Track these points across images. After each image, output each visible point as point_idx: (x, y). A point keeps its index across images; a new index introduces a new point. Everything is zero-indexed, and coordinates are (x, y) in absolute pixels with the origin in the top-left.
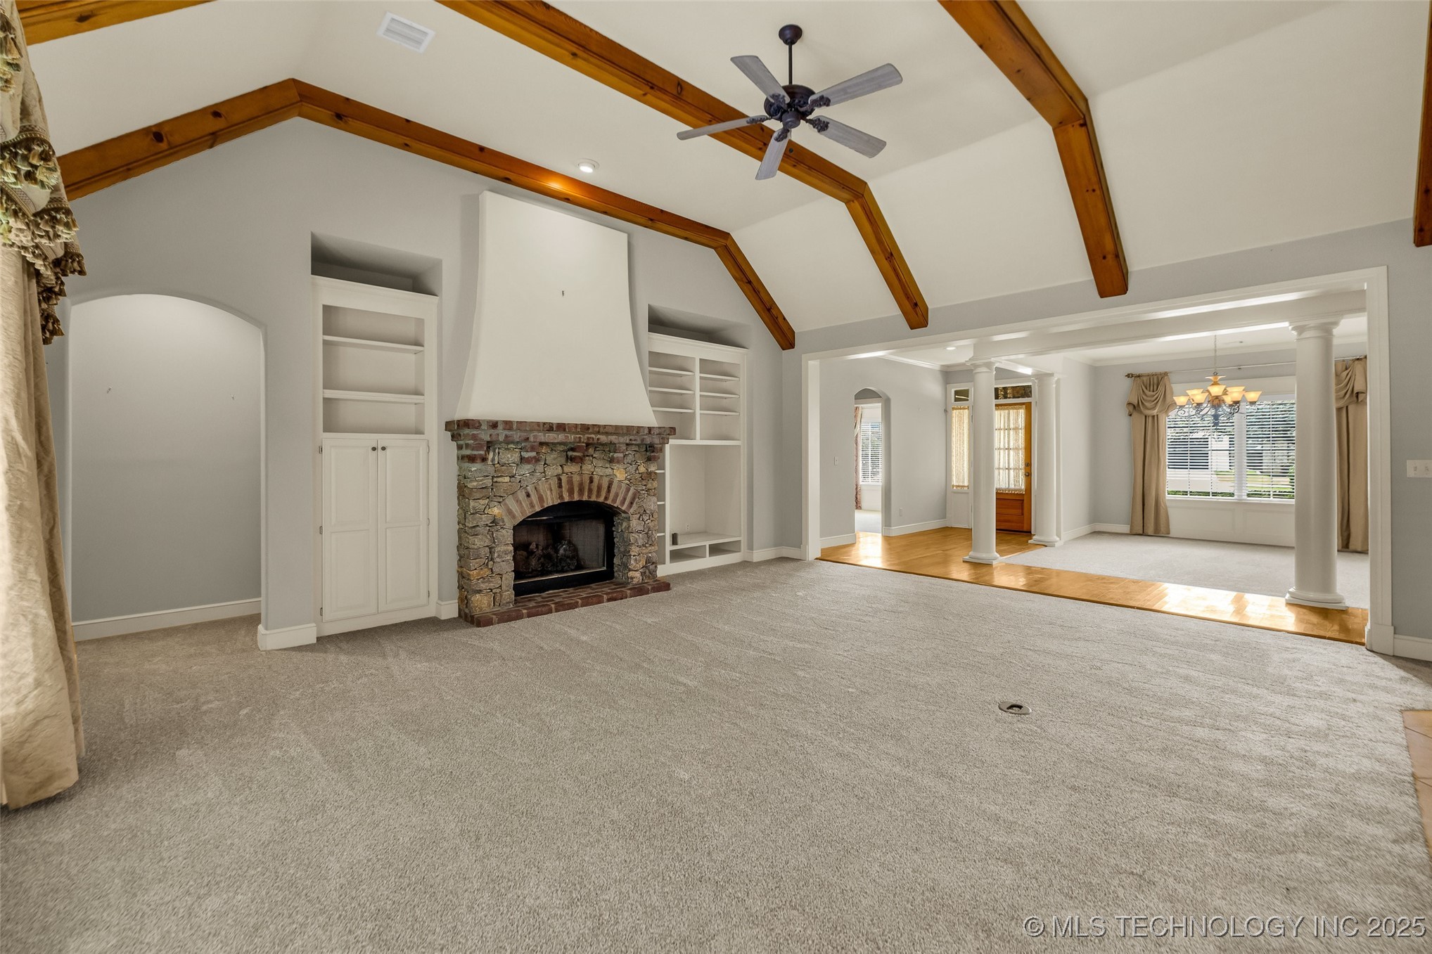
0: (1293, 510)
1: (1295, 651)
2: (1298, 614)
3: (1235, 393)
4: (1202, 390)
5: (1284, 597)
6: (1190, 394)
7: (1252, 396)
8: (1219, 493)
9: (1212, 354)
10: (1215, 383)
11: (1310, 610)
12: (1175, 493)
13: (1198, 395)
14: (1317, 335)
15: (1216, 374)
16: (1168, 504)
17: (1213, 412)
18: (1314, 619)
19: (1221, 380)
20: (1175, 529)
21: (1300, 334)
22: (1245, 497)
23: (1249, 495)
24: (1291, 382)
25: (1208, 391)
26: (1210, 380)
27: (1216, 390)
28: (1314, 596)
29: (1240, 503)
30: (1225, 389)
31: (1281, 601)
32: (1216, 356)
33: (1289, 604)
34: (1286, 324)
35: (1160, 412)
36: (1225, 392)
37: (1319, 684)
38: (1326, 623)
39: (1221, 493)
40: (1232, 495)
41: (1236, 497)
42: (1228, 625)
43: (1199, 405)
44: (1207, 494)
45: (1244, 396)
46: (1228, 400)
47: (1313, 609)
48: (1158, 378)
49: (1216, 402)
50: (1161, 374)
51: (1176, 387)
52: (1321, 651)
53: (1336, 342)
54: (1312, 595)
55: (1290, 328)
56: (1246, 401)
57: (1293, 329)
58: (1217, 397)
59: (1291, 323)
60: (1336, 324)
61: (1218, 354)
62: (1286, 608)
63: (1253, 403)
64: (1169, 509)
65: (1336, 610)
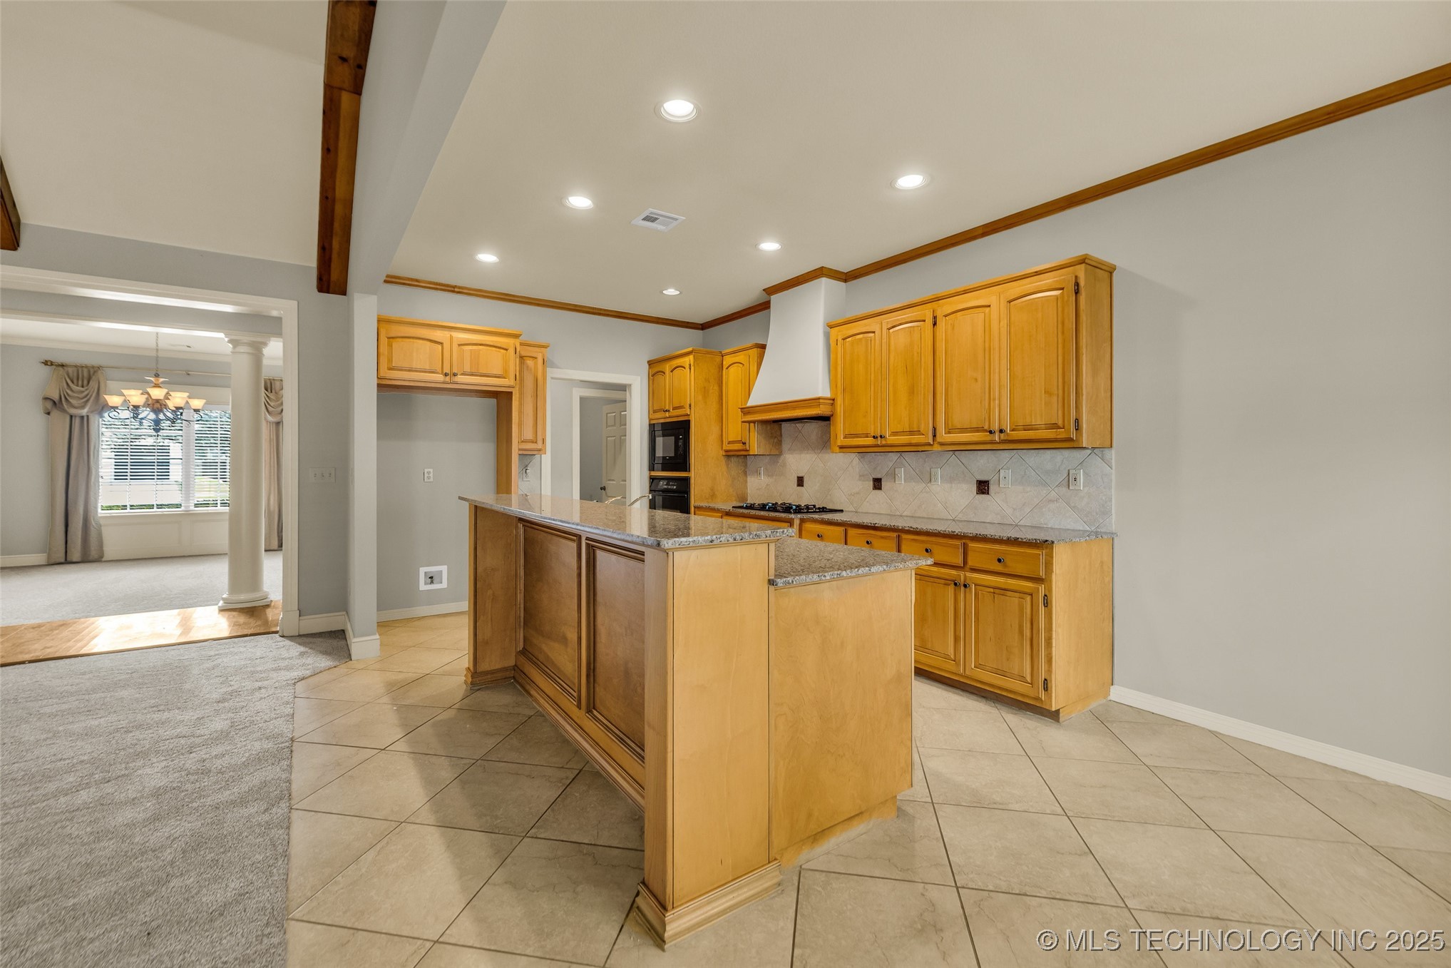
0: (227, 517)
1: (217, 657)
2: (228, 618)
3: (178, 399)
4: (141, 391)
5: (217, 604)
6: (125, 394)
7: (197, 403)
8: (165, 505)
9: (154, 354)
10: (157, 386)
11: (239, 612)
12: (110, 508)
13: (136, 397)
14: (251, 351)
15: (157, 376)
16: (102, 522)
17: (152, 416)
18: (242, 619)
19: (162, 383)
20: (110, 551)
21: (234, 347)
22: (192, 508)
23: (196, 505)
24: (227, 394)
25: (148, 393)
26: (151, 382)
27: (157, 393)
28: (244, 597)
29: (188, 514)
30: (168, 393)
31: (214, 610)
32: (157, 357)
33: (222, 610)
34: (221, 335)
35: (92, 412)
36: (167, 396)
37: (232, 683)
38: (251, 620)
39: (168, 505)
40: (178, 506)
41: (183, 508)
42: (152, 650)
43: (136, 407)
44: (151, 507)
45: (187, 402)
46: (171, 404)
47: (242, 610)
48: (89, 371)
49: (157, 406)
50: (93, 367)
51: (112, 385)
52: (242, 649)
53: (265, 362)
54: (243, 597)
55: (226, 339)
56: (189, 408)
57: (229, 342)
58: (158, 401)
59: (226, 335)
60: (265, 344)
61: (160, 354)
62: (220, 615)
63: (196, 411)
64: (103, 528)
65: (262, 606)
